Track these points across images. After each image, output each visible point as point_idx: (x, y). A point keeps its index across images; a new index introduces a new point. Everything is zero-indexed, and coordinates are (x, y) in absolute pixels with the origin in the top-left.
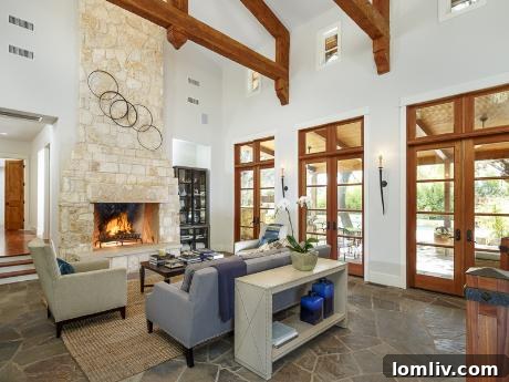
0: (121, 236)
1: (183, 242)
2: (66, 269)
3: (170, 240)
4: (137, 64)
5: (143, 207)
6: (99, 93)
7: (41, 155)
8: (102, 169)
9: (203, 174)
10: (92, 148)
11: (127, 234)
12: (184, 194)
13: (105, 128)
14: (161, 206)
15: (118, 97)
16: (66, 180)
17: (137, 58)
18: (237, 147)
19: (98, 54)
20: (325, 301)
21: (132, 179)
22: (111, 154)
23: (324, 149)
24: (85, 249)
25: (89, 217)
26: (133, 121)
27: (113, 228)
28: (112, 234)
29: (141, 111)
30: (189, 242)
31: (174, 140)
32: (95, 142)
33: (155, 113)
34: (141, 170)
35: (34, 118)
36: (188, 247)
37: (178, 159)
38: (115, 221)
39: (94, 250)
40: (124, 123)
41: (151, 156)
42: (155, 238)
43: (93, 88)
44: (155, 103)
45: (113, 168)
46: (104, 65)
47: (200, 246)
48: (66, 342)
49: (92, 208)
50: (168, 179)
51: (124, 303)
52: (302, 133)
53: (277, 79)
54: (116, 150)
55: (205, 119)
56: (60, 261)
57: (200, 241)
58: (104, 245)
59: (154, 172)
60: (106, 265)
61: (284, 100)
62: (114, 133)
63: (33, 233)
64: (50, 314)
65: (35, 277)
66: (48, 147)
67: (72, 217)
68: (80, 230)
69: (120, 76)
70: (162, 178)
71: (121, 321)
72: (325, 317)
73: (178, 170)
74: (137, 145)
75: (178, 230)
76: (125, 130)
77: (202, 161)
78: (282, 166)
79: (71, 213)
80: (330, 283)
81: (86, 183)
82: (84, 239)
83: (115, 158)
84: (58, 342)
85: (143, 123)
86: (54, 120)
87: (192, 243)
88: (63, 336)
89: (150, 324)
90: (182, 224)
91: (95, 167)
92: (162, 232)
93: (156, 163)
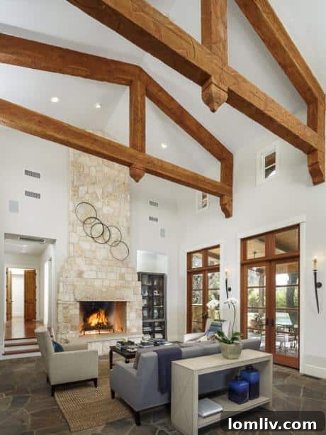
0: (99, 327)
1: (145, 333)
2: (58, 348)
3: (134, 330)
4: (111, 194)
5: (115, 305)
6: (83, 219)
7: (46, 266)
8: (85, 276)
9: (161, 277)
10: (79, 261)
11: (104, 325)
12: (147, 294)
13: (87, 245)
14: (128, 304)
15: (97, 221)
16: (61, 284)
17: (110, 189)
18: (190, 255)
19: (82, 190)
20: (250, 385)
21: (106, 283)
22: (91, 264)
23: (263, 255)
24: (74, 335)
25: (76, 311)
26: (107, 238)
27: (94, 320)
28: (93, 325)
29: (113, 230)
30: (150, 333)
31: (138, 252)
32: (81, 256)
33: (124, 231)
34: (113, 276)
35: (41, 240)
36: (148, 337)
37: (141, 267)
38: (95, 315)
39: (80, 336)
40: (101, 240)
41: (121, 265)
42: (123, 329)
43: (79, 216)
44: (123, 223)
45: (93, 275)
46: (87, 198)
47: (159, 336)
48: (57, 399)
49: (78, 305)
50: (134, 283)
51: (96, 376)
52: (244, 241)
53: (221, 196)
54: (95, 262)
55: (163, 233)
56: (54, 343)
57: (158, 332)
58: (87, 333)
59: (122, 277)
60: (86, 347)
61: (228, 213)
62: (93, 248)
63: (42, 323)
64: (48, 380)
65: (39, 354)
66: (50, 260)
67: (64, 311)
68: (70, 321)
69: (98, 205)
70: (129, 282)
71: (94, 388)
72: (250, 399)
73: (141, 276)
74: (110, 256)
75: (141, 323)
76: (102, 246)
77: (161, 267)
78: (226, 270)
79: (64, 308)
80: (256, 371)
81: (75, 286)
82: (73, 328)
83: (94, 268)
84: (52, 399)
85: (115, 239)
86: (53, 241)
87: (152, 333)
88: (56, 395)
89: (113, 393)
90: (144, 318)
91: (80, 274)
92: (128, 324)
93: (124, 270)
